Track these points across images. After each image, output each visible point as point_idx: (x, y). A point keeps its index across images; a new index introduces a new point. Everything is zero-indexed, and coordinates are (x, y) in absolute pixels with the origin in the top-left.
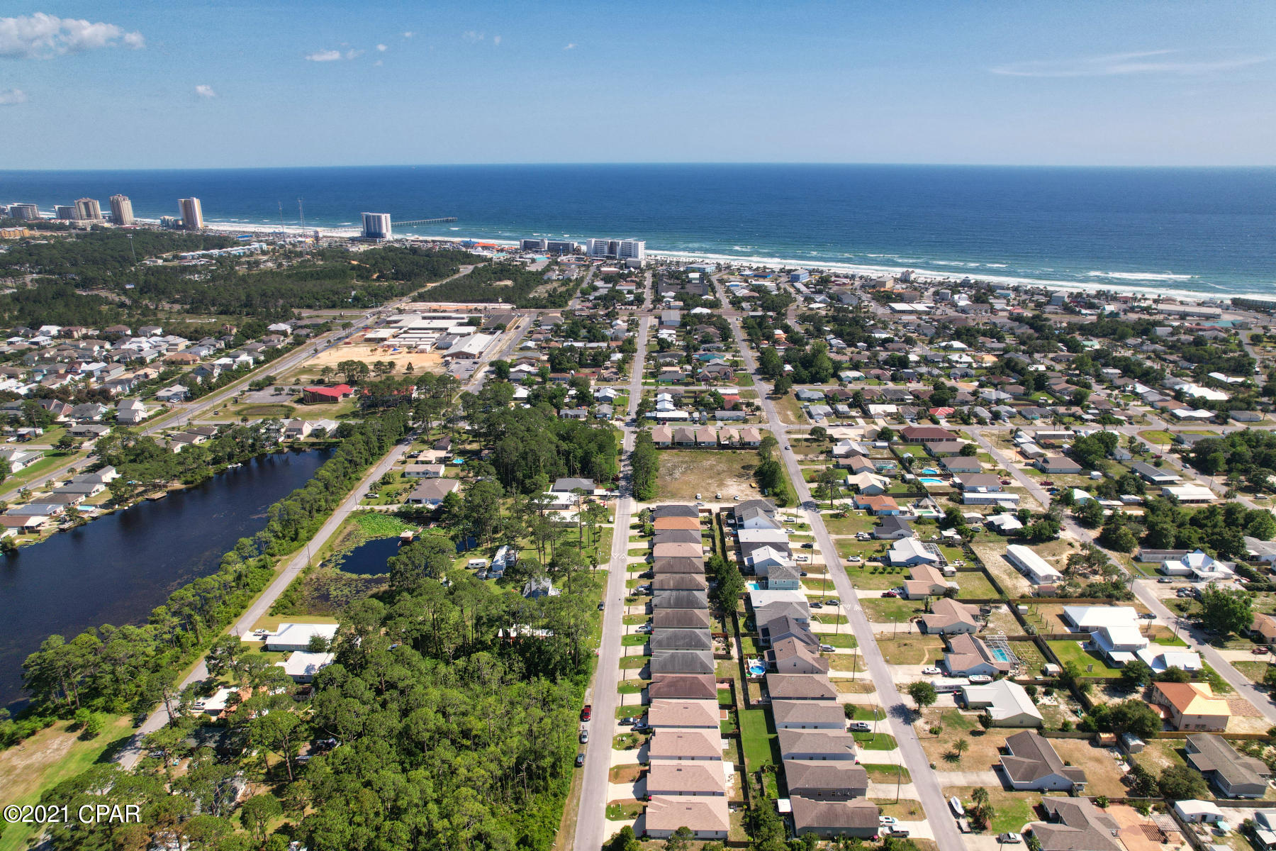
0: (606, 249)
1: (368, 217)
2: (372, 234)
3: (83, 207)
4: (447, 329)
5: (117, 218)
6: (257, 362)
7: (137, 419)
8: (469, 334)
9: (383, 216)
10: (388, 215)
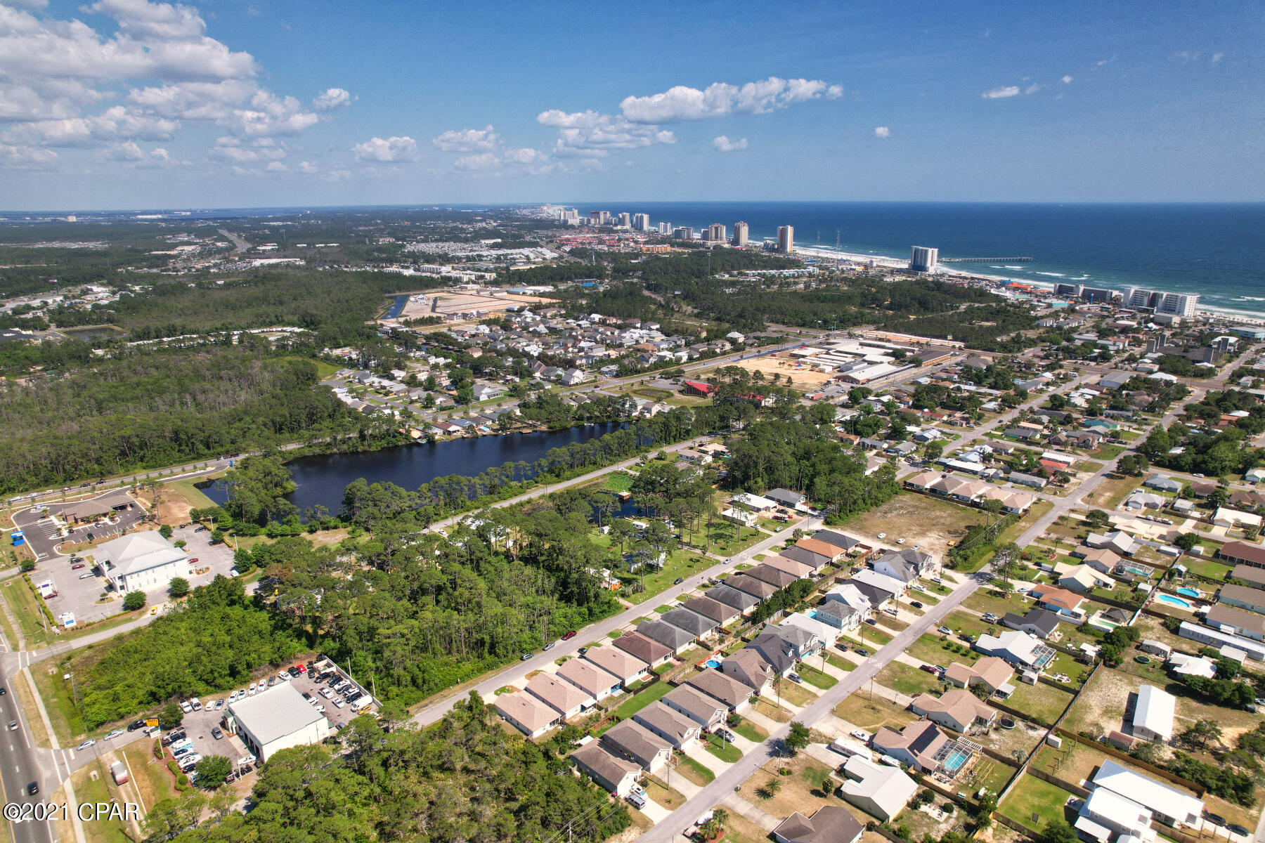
0: (1146, 300)
1: (916, 251)
2: (918, 267)
3: (714, 230)
4: (864, 355)
5: (736, 241)
6: (690, 359)
7: (572, 383)
8: (882, 363)
9: (930, 250)
10: (936, 250)
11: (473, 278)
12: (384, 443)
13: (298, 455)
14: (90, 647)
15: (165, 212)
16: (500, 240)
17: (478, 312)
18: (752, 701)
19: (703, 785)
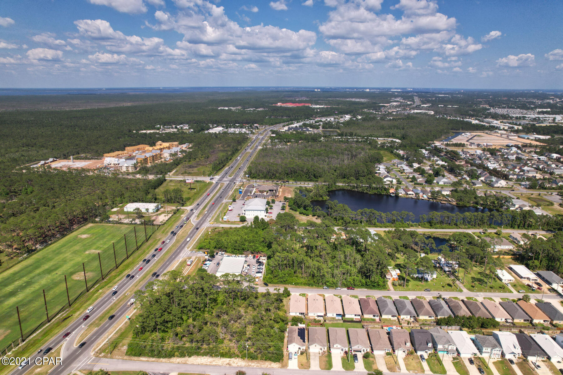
7: (496, 186)
11: (506, 128)
12: (376, 191)
13: (342, 188)
14: (223, 228)
15: (402, 89)
16: (549, 110)
17: (487, 144)
18: (388, 354)
19: (322, 369)
